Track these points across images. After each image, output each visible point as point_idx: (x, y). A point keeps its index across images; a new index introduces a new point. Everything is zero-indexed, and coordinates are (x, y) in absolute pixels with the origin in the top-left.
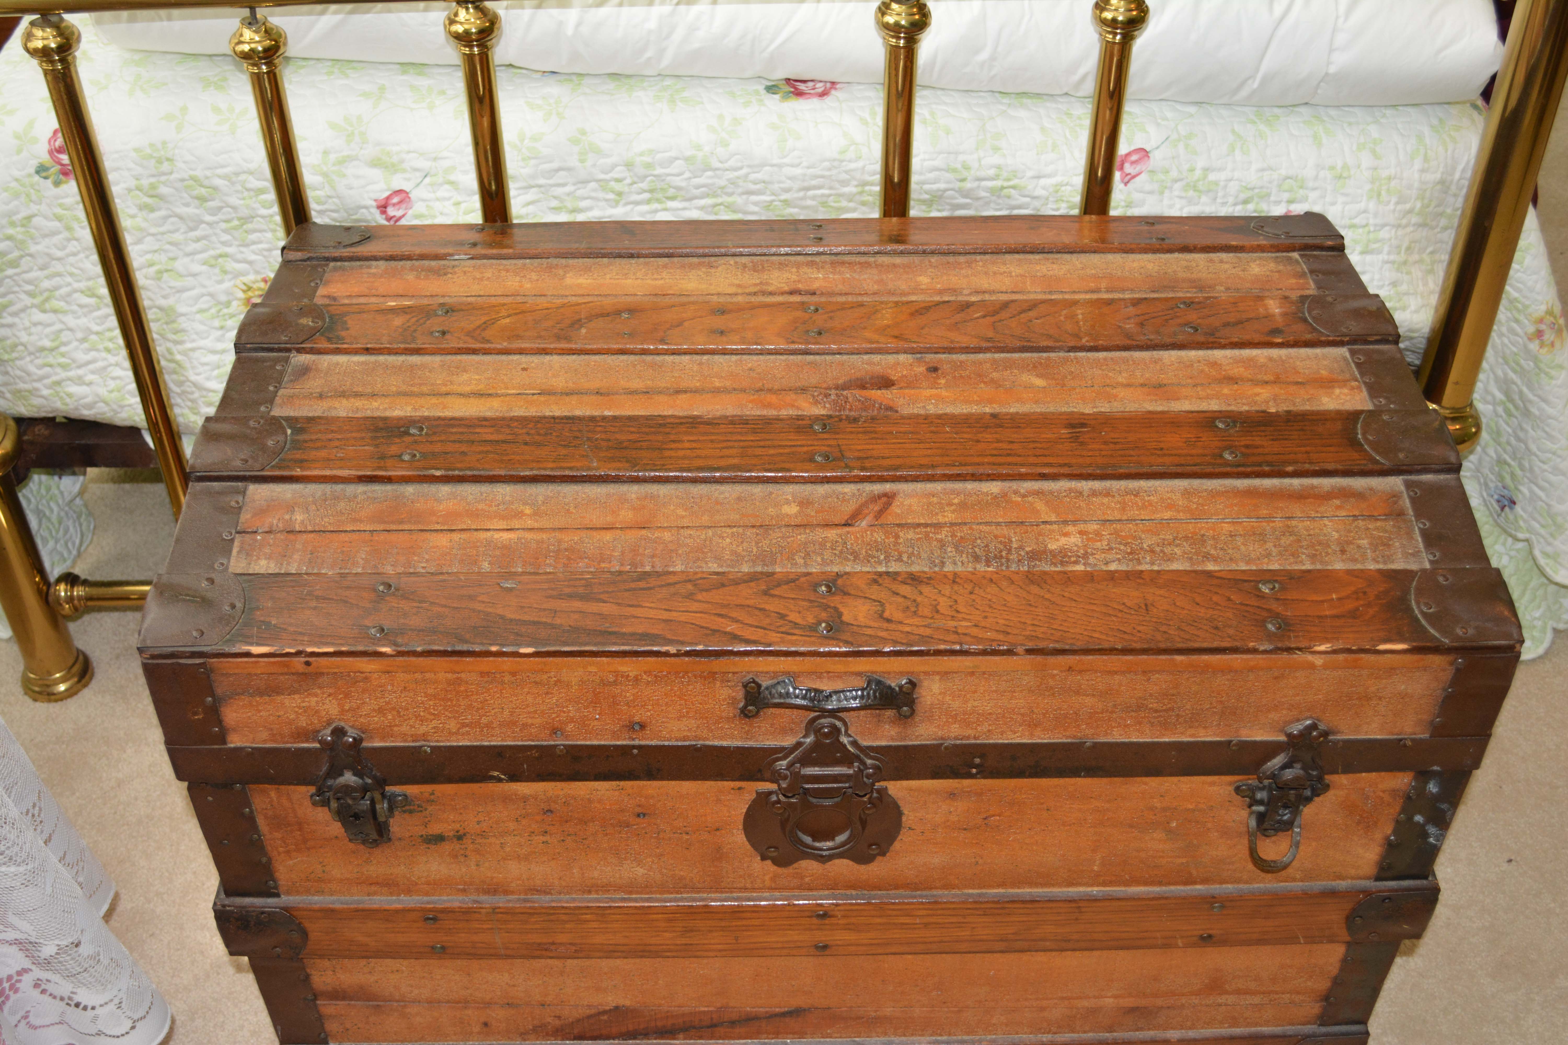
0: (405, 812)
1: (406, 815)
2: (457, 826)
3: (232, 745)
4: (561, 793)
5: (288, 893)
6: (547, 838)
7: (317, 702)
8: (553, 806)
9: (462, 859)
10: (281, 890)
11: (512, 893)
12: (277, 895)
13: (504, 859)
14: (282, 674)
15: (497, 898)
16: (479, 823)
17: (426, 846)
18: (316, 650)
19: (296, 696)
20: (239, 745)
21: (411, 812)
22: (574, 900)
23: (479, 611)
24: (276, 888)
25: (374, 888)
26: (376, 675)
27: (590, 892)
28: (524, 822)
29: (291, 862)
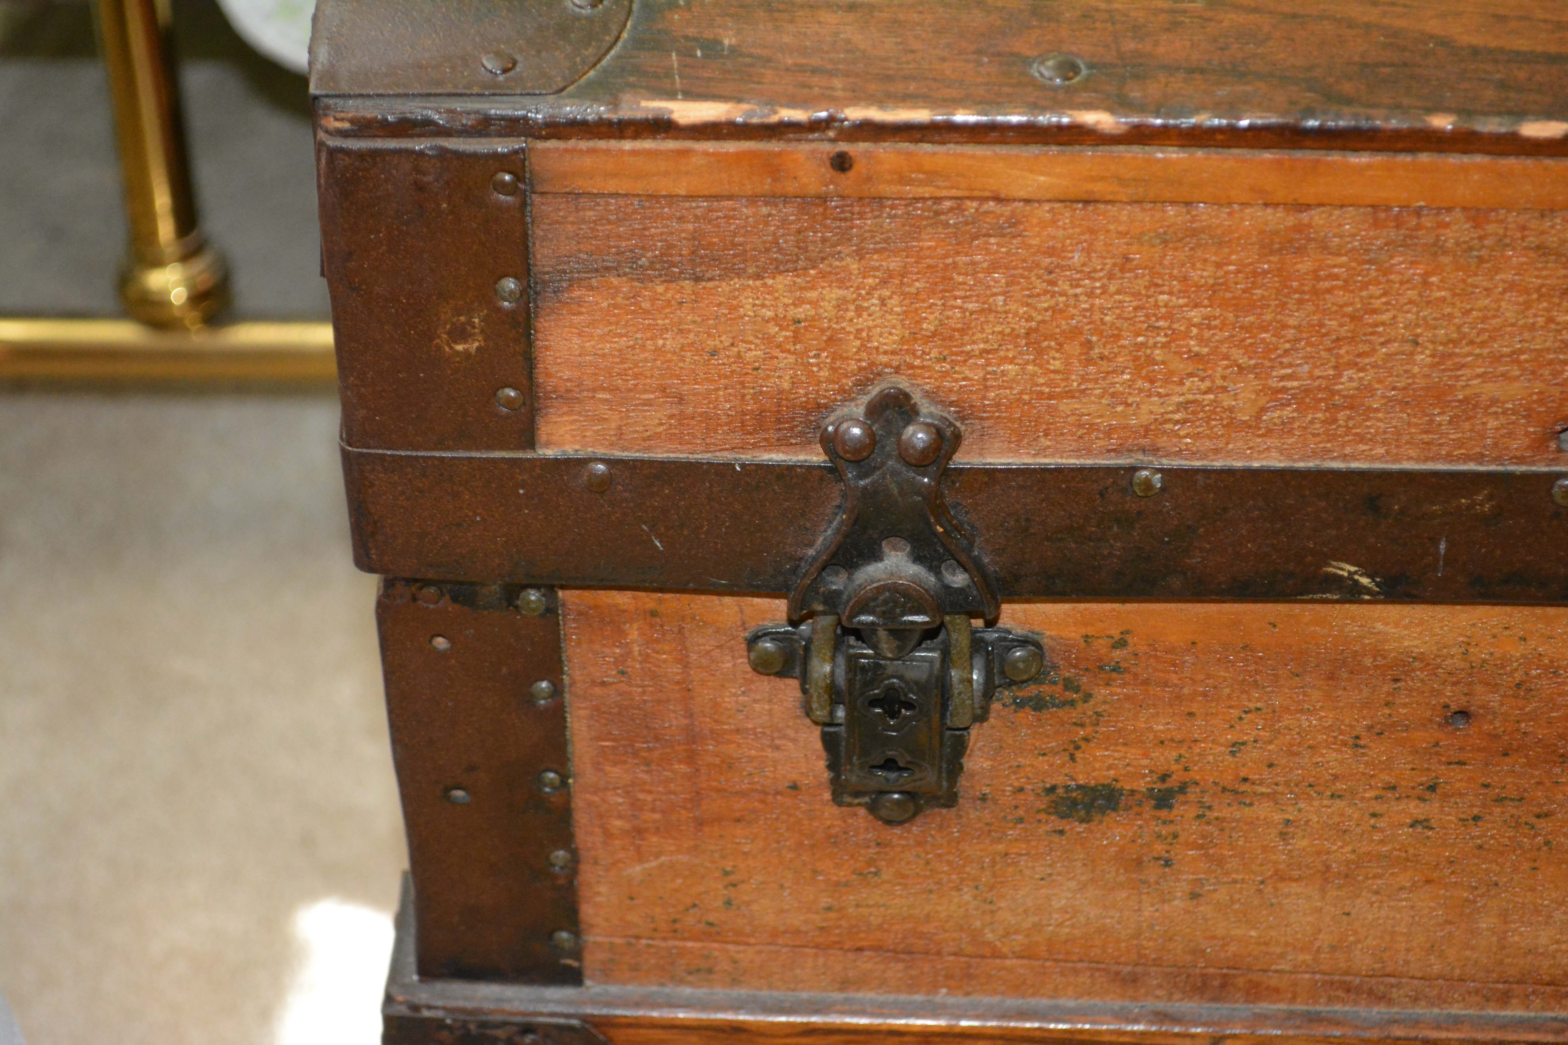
0: (1020, 705)
1: (1028, 715)
2: (1165, 758)
3: (550, 453)
4: (1517, 651)
5: (607, 974)
6: (1431, 809)
7: (842, 304)
8: (1483, 696)
9: (1152, 873)
10: (592, 960)
11: (1275, 993)
12: (574, 977)
13: (1281, 877)
14: (753, 199)
15: (1223, 1009)
16: (1236, 747)
17: (1056, 822)
18: (876, 114)
19: (781, 282)
20: (570, 449)
21: (1039, 704)
22: (1457, 1022)
23: (1368, 26)
24: (578, 954)
25: (867, 963)
26: (1044, 211)
27: (1504, 999)
28: (1377, 751)
29: (636, 870)
